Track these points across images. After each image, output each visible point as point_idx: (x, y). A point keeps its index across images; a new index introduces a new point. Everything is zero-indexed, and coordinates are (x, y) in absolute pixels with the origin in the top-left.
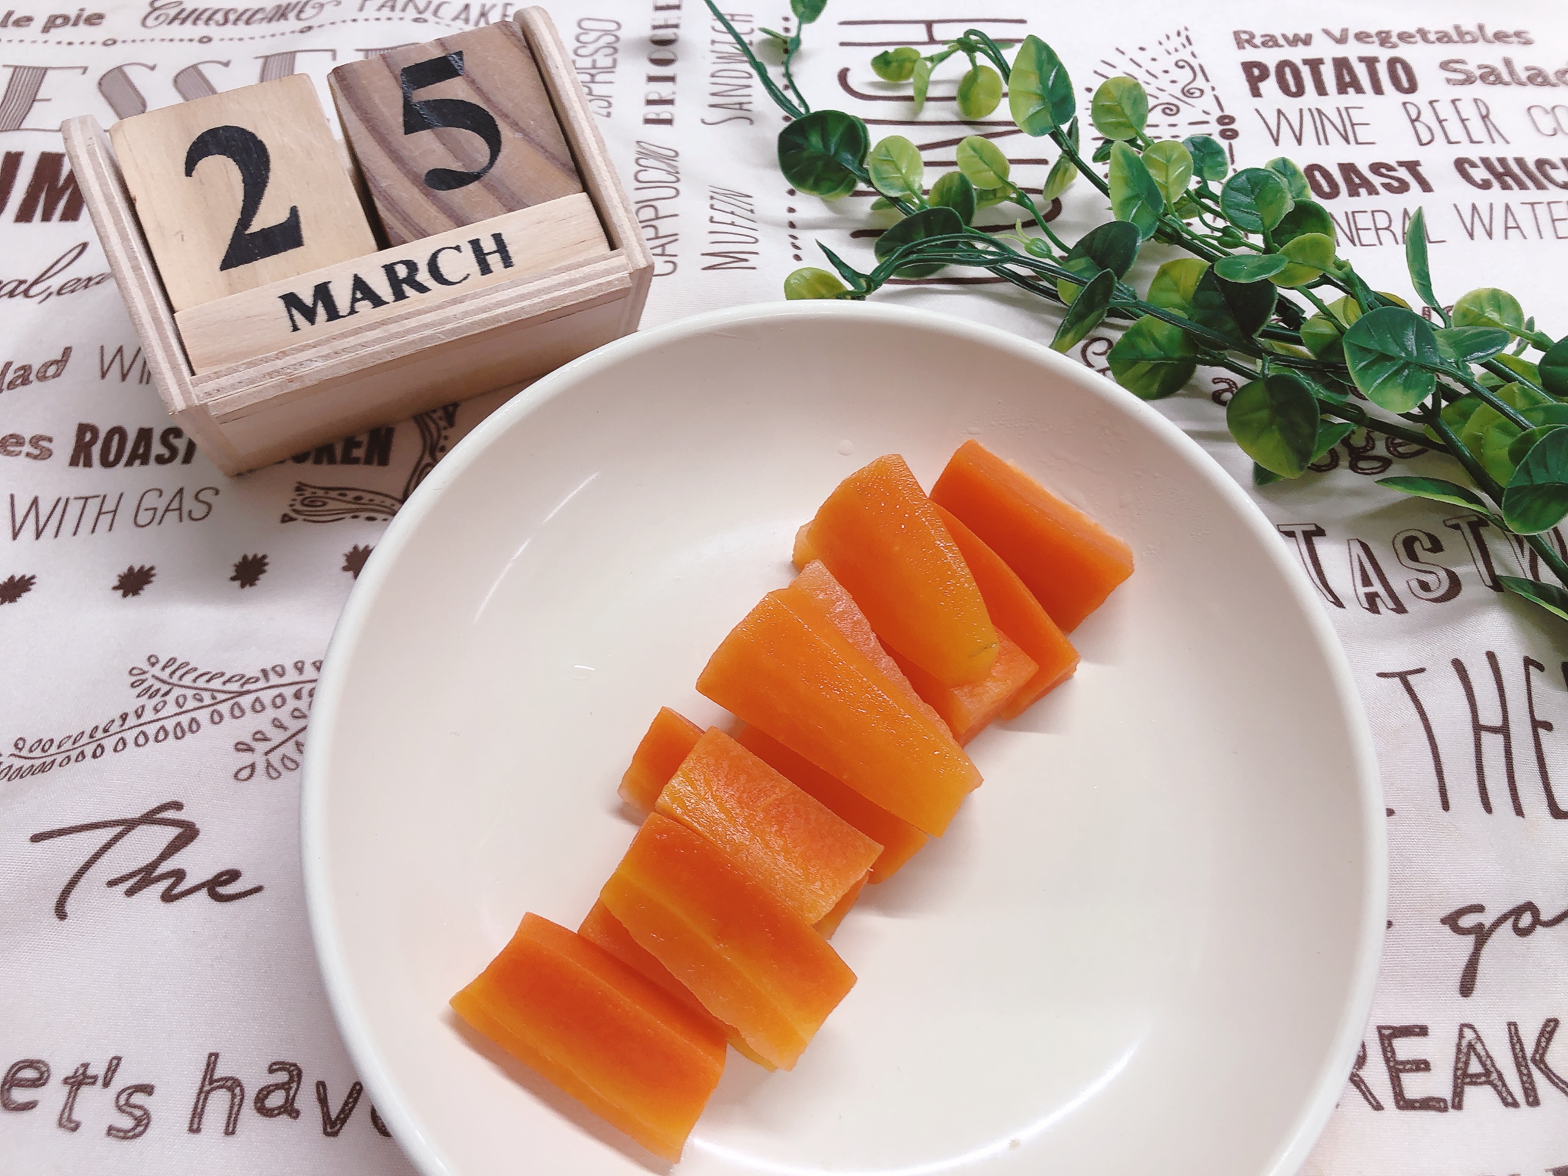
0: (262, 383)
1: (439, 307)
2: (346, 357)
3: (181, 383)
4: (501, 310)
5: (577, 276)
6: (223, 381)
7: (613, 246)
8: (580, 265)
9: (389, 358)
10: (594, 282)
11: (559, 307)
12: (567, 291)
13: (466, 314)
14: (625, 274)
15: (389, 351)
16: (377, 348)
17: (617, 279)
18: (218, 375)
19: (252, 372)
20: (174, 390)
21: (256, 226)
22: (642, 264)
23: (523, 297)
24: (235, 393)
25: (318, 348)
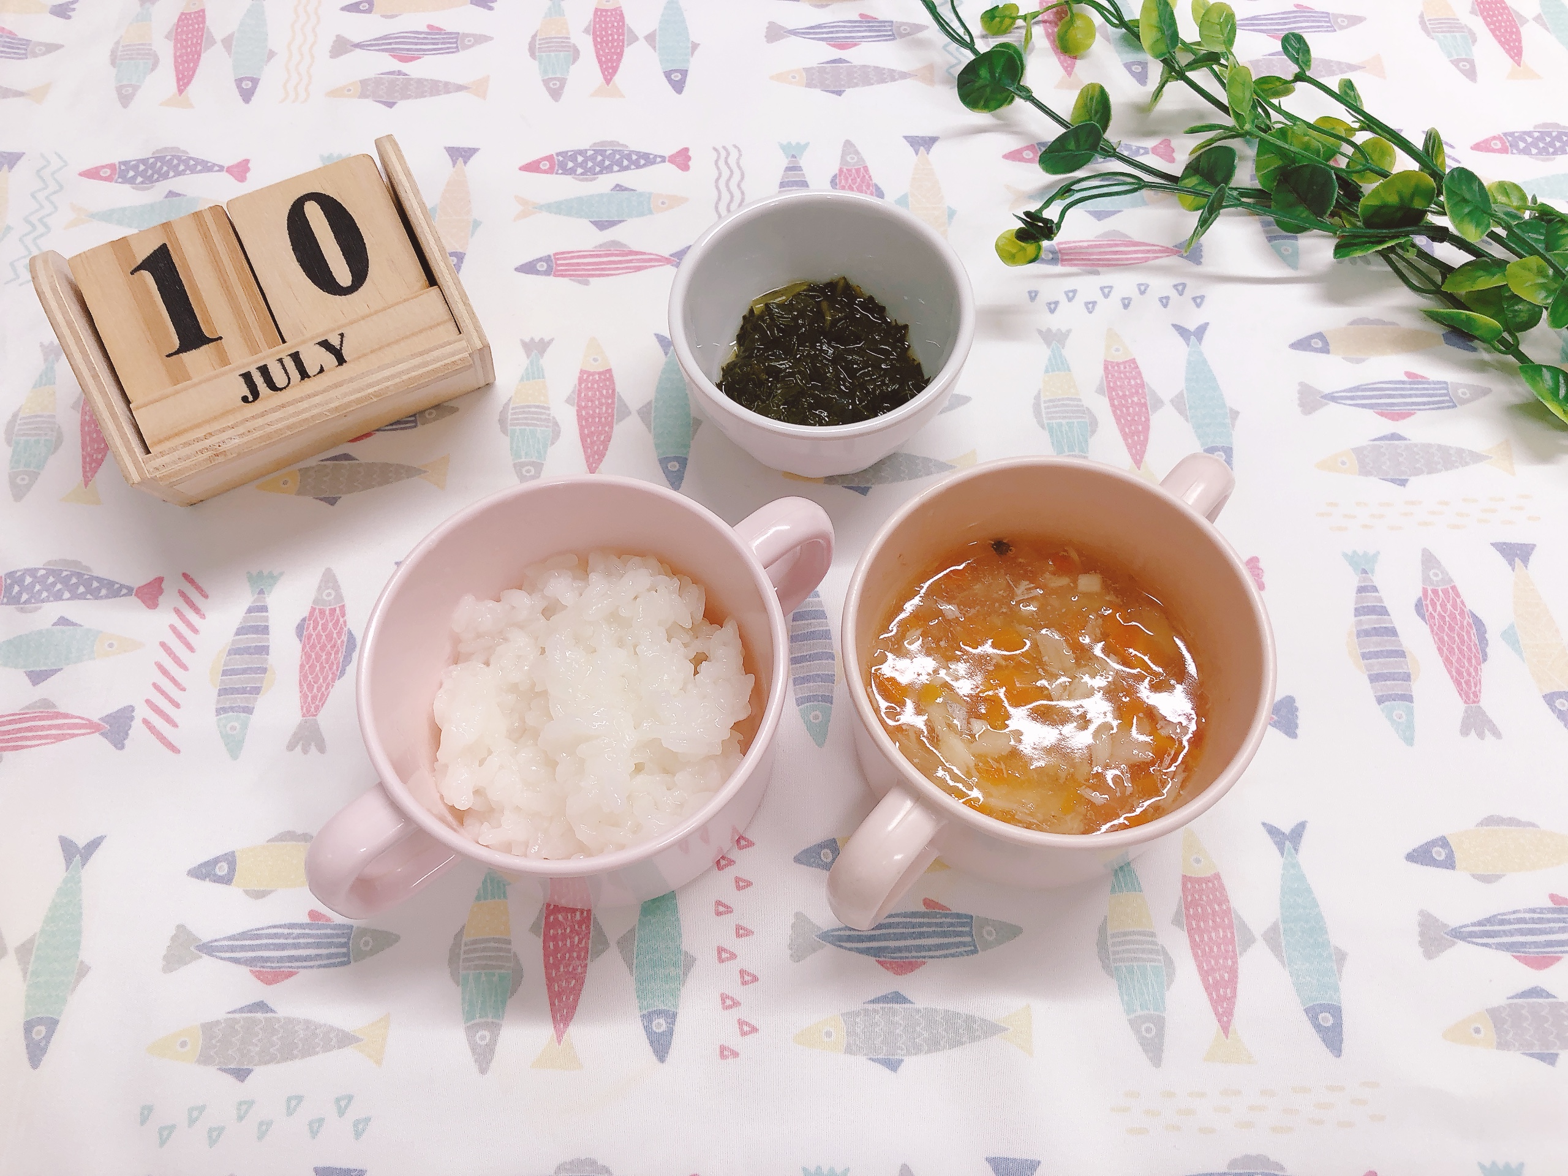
0: (195, 458)
1: (324, 391)
2: (257, 434)
3: (136, 462)
4: (371, 390)
7: (459, 332)
8: (430, 350)
9: (289, 433)
10: (442, 363)
12: (421, 371)
13: (345, 395)
14: (466, 354)
15: (289, 428)
16: (279, 426)
17: (459, 359)
18: (162, 454)
19: (187, 450)
20: (131, 468)
22: (482, 344)
23: (388, 379)
24: (176, 467)
25: (236, 429)
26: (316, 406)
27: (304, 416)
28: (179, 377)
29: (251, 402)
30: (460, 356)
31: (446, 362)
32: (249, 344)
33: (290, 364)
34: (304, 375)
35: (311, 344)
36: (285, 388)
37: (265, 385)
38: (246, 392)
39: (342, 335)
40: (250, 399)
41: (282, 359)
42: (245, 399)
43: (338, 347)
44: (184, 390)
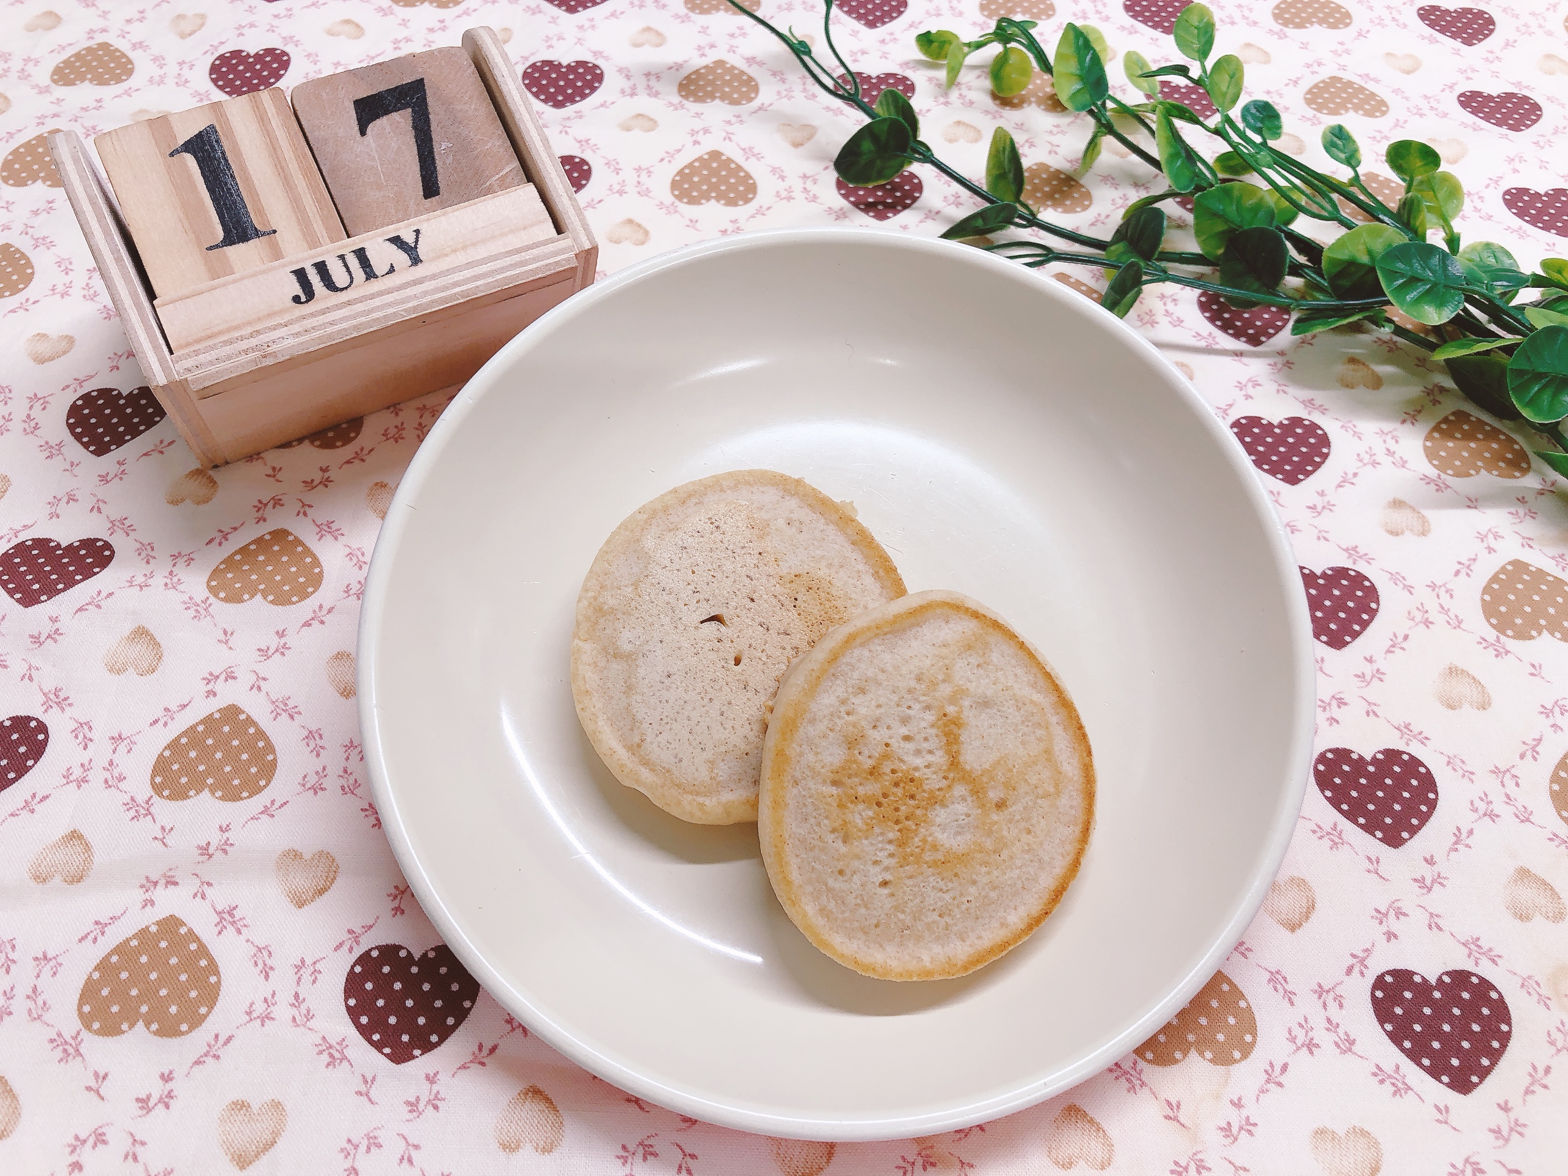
0: (238, 359)
2: (315, 334)
3: (162, 361)
4: (458, 290)
5: (528, 257)
6: (202, 358)
7: (559, 230)
8: (530, 248)
9: (356, 334)
10: (544, 263)
11: (511, 285)
12: (518, 271)
13: (426, 293)
14: (572, 254)
15: (356, 328)
16: (344, 325)
17: (565, 260)
18: (197, 353)
19: (228, 350)
20: (156, 367)
22: (587, 246)
23: (477, 277)
24: (213, 369)
25: (289, 327)
26: (390, 305)
27: (375, 315)
28: (217, 272)
29: (307, 301)
30: (563, 257)
31: (548, 261)
32: (309, 239)
33: (353, 262)
34: (370, 274)
35: (380, 240)
36: (346, 288)
37: (322, 284)
38: (298, 290)
39: (417, 232)
40: (303, 299)
41: (343, 255)
42: (296, 299)
43: (413, 245)
44: (224, 285)
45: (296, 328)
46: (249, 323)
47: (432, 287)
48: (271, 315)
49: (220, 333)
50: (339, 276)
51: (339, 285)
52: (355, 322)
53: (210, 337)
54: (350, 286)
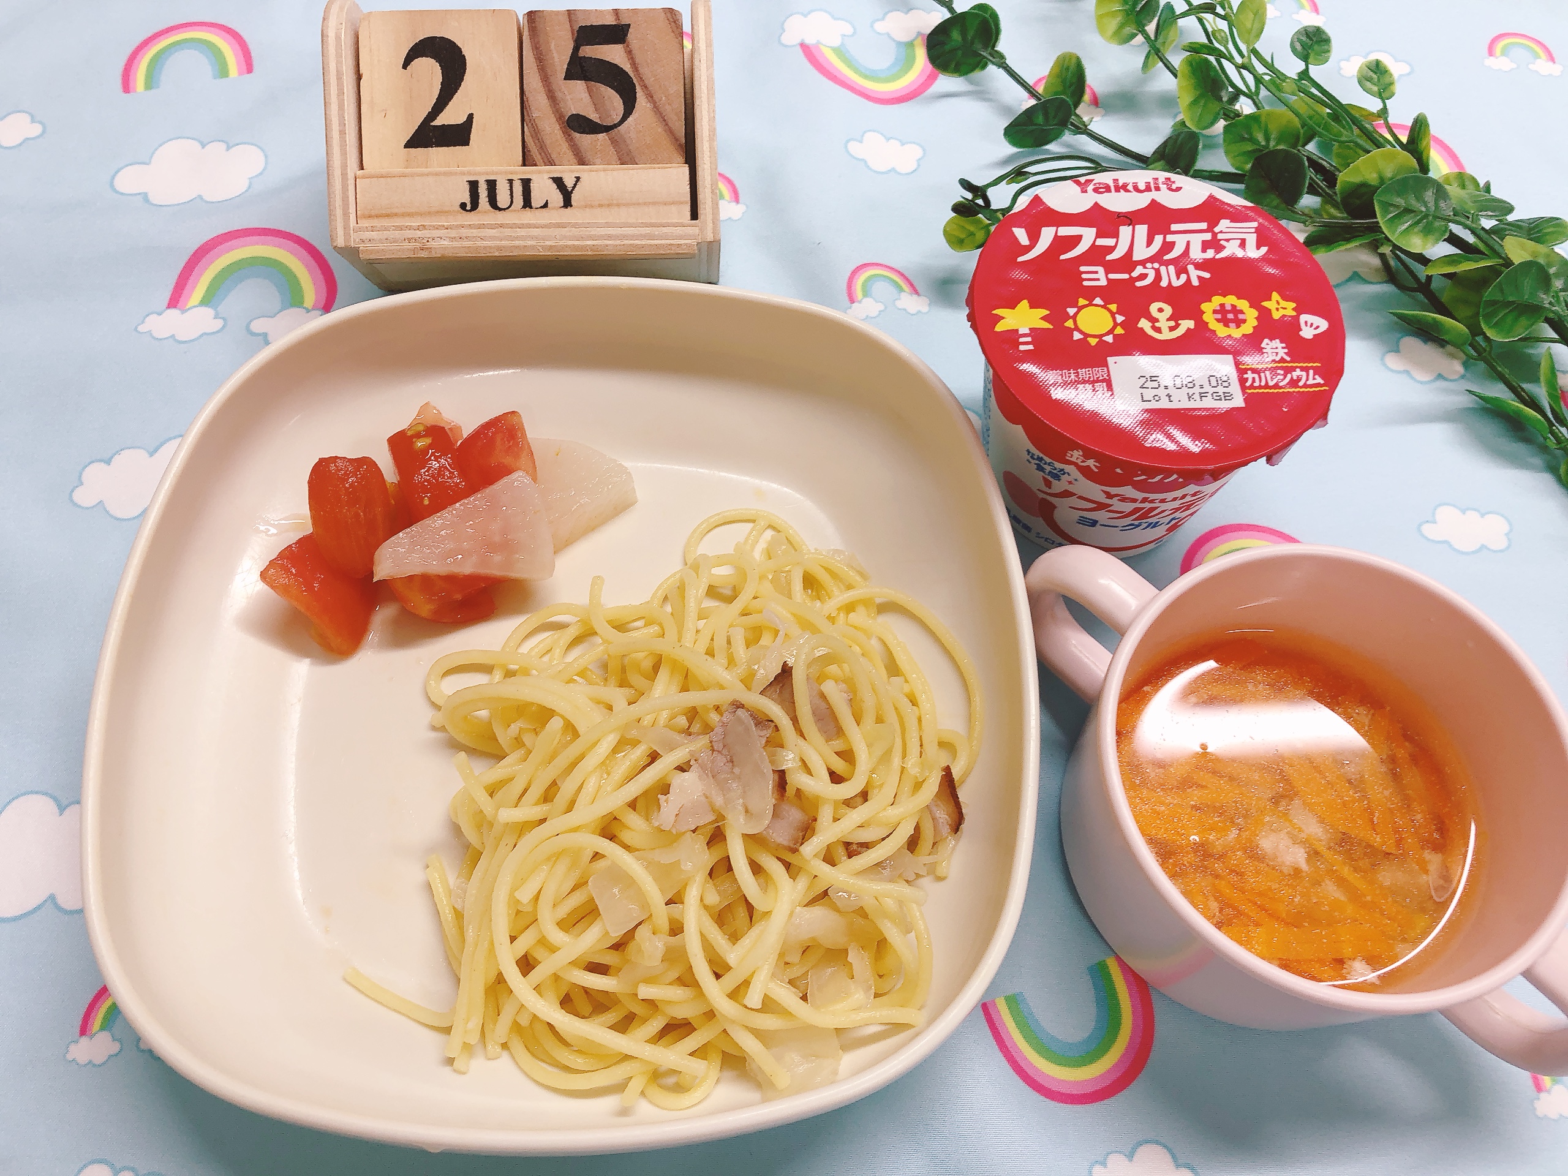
0: (401, 245)
2: (466, 243)
3: (347, 227)
5: (655, 233)
6: (374, 235)
7: (693, 217)
8: (661, 225)
10: (668, 242)
12: (643, 242)
13: (564, 237)
14: (692, 242)
15: (499, 248)
16: (491, 244)
17: (686, 244)
19: (397, 234)
20: (340, 232)
21: (439, 121)
22: (708, 237)
23: (610, 237)
24: (381, 246)
25: (449, 230)
26: (532, 238)
27: (517, 243)
29: (471, 210)
30: (687, 242)
31: (672, 242)
33: (518, 188)
34: (527, 203)
35: (546, 176)
36: (504, 209)
37: (487, 199)
38: (467, 199)
39: (578, 179)
40: (468, 208)
41: (512, 180)
42: (463, 206)
43: (570, 189)
44: (412, 175)
45: (453, 233)
46: (421, 214)
47: (571, 234)
48: (440, 213)
49: (396, 215)
50: (503, 199)
51: (500, 205)
52: (498, 243)
53: (388, 216)
54: (508, 208)
